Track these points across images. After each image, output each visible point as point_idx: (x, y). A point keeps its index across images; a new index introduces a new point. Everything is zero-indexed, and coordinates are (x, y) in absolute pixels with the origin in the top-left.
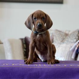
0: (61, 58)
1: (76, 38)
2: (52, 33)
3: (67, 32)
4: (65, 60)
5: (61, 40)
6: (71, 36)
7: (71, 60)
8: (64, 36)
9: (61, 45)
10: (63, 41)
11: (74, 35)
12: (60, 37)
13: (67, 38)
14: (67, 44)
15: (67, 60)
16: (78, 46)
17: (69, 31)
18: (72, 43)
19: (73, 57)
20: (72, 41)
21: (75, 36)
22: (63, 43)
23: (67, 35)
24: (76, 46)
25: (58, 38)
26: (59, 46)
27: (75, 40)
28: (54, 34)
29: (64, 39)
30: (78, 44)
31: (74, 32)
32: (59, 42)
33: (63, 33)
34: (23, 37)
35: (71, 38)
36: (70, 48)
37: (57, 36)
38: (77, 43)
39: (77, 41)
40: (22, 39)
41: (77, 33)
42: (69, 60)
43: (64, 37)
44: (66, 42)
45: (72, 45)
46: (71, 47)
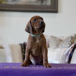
0: (56, 61)
1: (69, 44)
2: (48, 39)
3: (61, 38)
4: (59, 63)
5: (56, 45)
6: (65, 42)
7: (65, 63)
8: (58, 41)
9: (56, 50)
10: (57, 46)
11: (67, 40)
12: (55, 43)
13: (62, 44)
14: (61, 49)
15: (61, 63)
16: (71, 51)
17: (63, 37)
18: (66, 47)
19: (67, 60)
20: (66, 46)
21: (68, 42)
22: (58, 48)
23: (61, 41)
24: (69, 51)
25: (53, 43)
26: (54, 51)
27: (69, 45)
28: (50, 40)
29: (58, 44)
30: (71, 49)
31: (67, 38)
32: (54, 47)
33: (58, 39)
34: (22, 43)
35: (65, 43)
36: (64, 53)
37: (52, 41)
38: (70, 47)
39: (70, 46)
40: (21, 45)
41: (71, 39)
42: (63, 63)
43: (59, 43)
44: (60, 47)
45: (65, 50)
46: (65, 51)
